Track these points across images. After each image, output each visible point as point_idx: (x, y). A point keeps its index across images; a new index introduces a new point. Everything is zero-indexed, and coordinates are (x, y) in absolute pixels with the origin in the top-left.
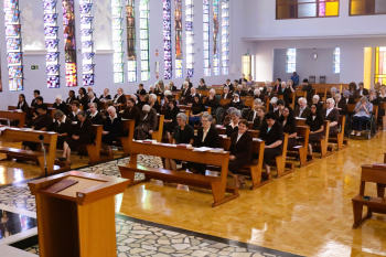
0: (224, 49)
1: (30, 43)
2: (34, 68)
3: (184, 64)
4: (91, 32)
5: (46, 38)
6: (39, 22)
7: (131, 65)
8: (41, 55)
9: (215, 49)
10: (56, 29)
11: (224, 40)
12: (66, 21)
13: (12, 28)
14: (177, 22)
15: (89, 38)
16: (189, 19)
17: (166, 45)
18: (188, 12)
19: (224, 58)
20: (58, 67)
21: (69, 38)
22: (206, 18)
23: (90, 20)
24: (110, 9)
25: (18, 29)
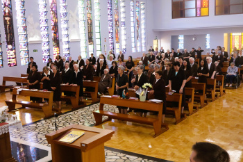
0: (143, 36)
1: (32, 37)
2: (35, 51)
3: (121, 46)
4: (67, 29)
5: (42, 33)
6: (37, 24)
7: (91, 47)
8: (39, 43)
9: (138, 37)
10: (47, 28)
11: (143, 31)
12: (53, 23)
13: (22, 28)
14: (116, 22)
15: (66, 32)
16: (123, 20)
17: (110, 35)
18: (122, 15)
19: (143, 41)
20: (49, 50)
21: (55, 33)
22: (132, 19)
23: (67, 22)
24: (77, 15)
25: (25, 29)
